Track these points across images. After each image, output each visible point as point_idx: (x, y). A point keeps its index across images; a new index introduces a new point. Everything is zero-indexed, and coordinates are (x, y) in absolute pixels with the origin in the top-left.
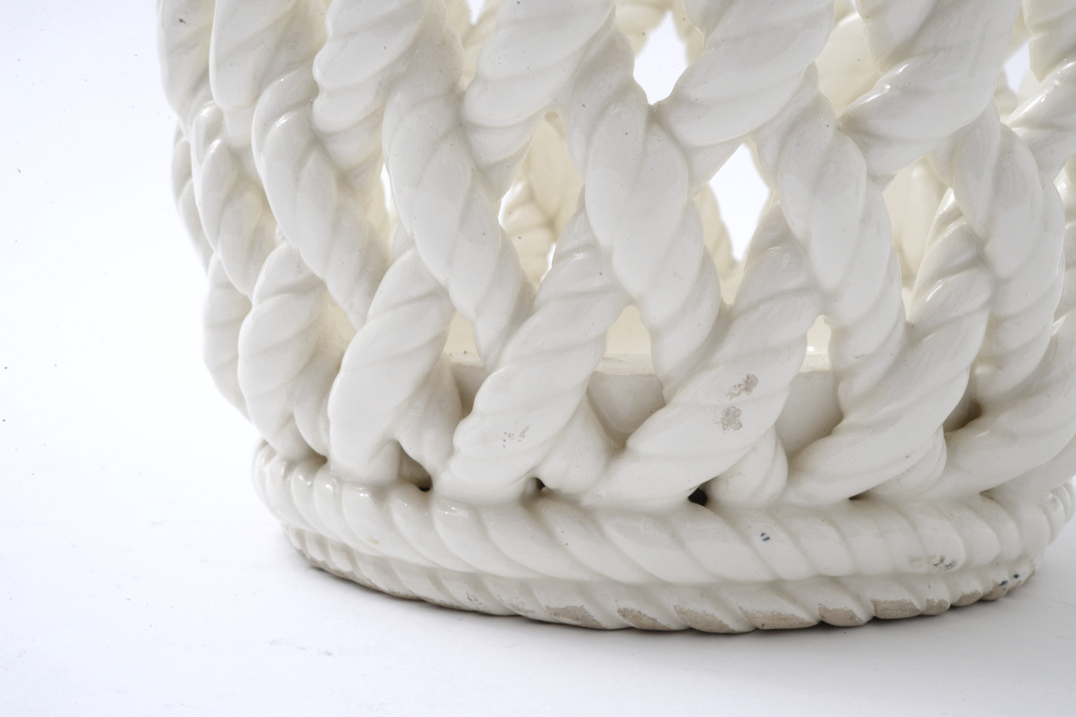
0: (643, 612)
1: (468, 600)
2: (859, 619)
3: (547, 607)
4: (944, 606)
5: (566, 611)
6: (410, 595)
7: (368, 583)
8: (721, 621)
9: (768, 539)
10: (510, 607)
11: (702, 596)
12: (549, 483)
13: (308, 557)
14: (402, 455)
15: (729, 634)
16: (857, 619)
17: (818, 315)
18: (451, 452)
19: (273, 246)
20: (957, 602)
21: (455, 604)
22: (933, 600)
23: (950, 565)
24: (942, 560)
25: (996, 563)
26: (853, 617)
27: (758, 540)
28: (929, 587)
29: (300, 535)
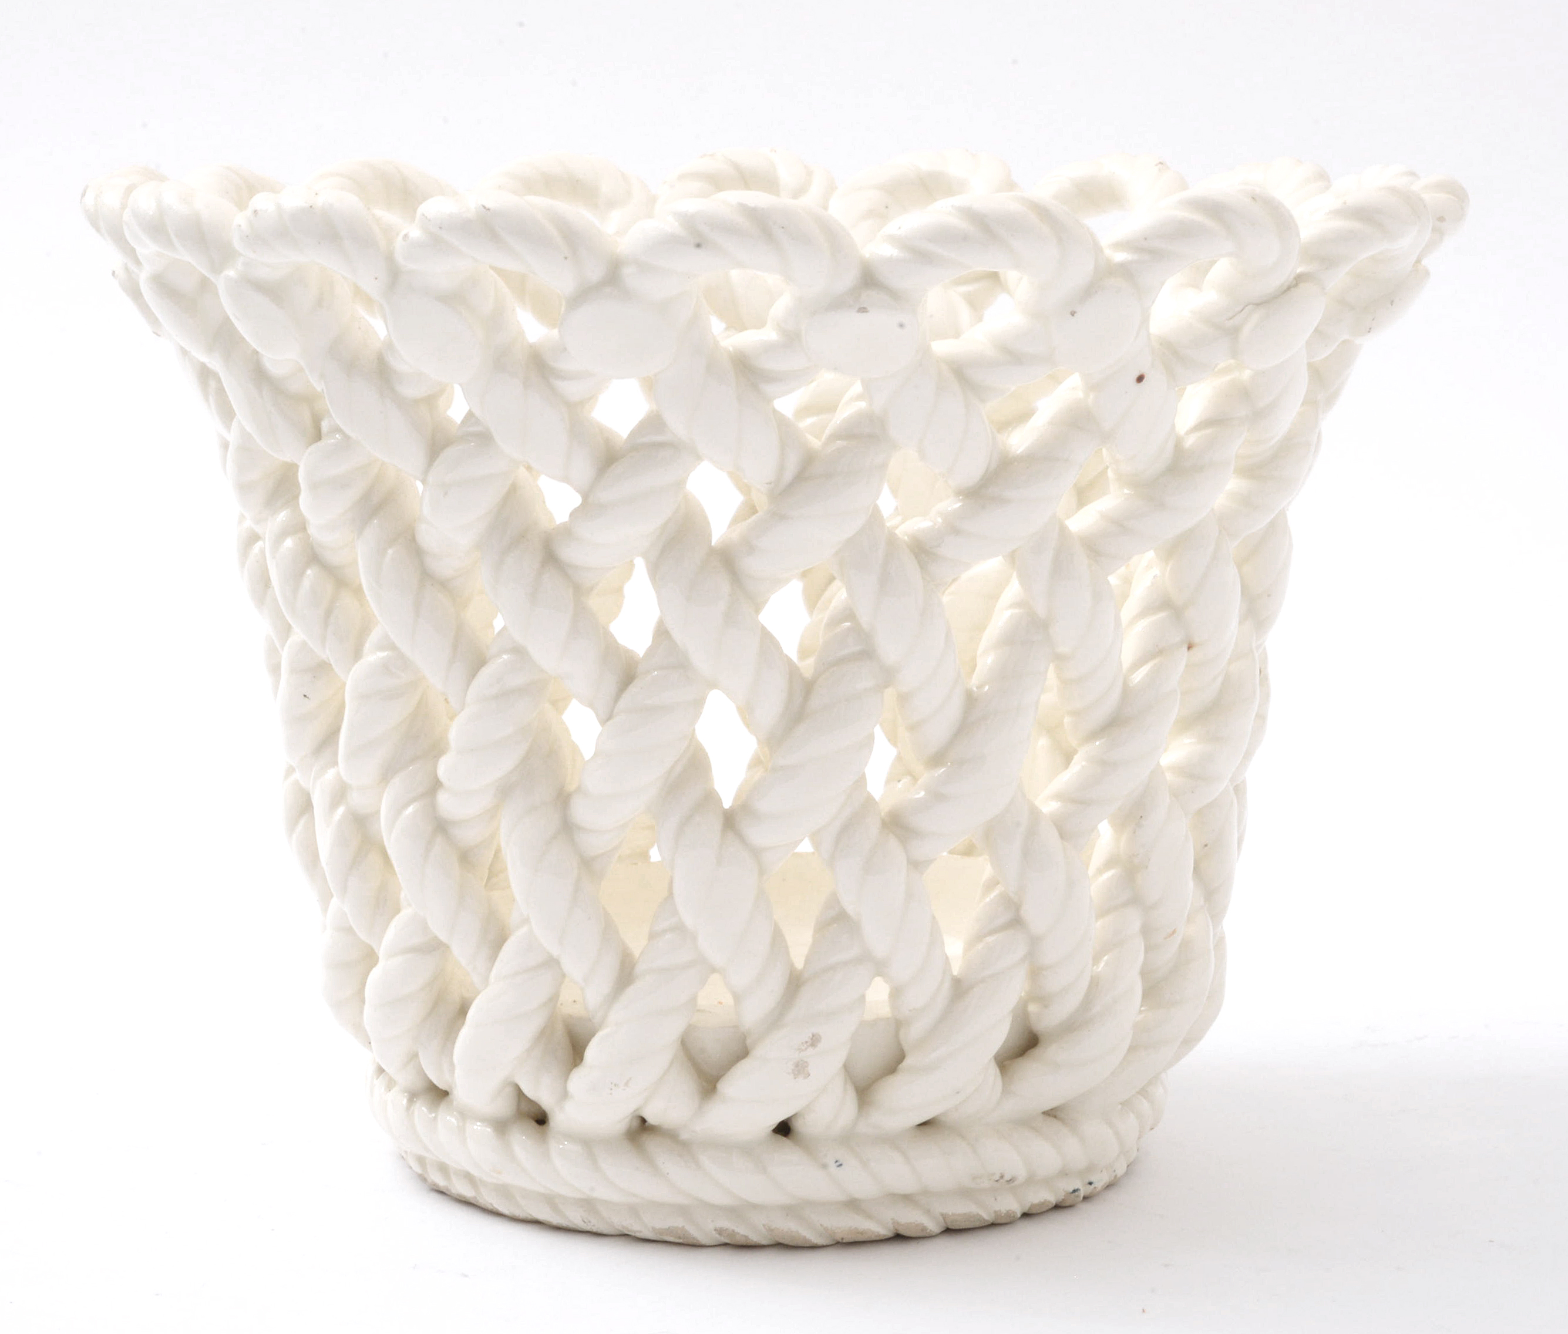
0: (737, 1230)
1: (583, 1223)
2: (931, 1230)
3: (653, 1228)
4: (1012, 1215)
5: (669, 1231)
6: (530, 1217)
7: (490, 1207)
8: (805, 1237)
9: (841, 1165)
10: (622, 1229)
11: (787, 1215)
12: (651, 1120)
13: (429, 1180)
14: (520, 1094)
15: (814, 1247)
16: (928, 1231)
17: (874, 977)
18: (565, 1095)
19: (397, 910)
20: (1028, 1211)
21: (571, 1226)
22: (1000, 1211)
23: (1010, 1180)
24: (1002, 1177)
25: (1064, 1173)
26: (924, 1229)
27: (833, 1167)
28: (996, 1199)
29: (421, 1160)
